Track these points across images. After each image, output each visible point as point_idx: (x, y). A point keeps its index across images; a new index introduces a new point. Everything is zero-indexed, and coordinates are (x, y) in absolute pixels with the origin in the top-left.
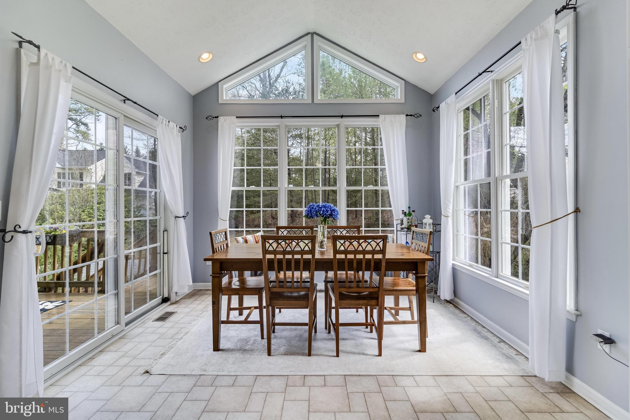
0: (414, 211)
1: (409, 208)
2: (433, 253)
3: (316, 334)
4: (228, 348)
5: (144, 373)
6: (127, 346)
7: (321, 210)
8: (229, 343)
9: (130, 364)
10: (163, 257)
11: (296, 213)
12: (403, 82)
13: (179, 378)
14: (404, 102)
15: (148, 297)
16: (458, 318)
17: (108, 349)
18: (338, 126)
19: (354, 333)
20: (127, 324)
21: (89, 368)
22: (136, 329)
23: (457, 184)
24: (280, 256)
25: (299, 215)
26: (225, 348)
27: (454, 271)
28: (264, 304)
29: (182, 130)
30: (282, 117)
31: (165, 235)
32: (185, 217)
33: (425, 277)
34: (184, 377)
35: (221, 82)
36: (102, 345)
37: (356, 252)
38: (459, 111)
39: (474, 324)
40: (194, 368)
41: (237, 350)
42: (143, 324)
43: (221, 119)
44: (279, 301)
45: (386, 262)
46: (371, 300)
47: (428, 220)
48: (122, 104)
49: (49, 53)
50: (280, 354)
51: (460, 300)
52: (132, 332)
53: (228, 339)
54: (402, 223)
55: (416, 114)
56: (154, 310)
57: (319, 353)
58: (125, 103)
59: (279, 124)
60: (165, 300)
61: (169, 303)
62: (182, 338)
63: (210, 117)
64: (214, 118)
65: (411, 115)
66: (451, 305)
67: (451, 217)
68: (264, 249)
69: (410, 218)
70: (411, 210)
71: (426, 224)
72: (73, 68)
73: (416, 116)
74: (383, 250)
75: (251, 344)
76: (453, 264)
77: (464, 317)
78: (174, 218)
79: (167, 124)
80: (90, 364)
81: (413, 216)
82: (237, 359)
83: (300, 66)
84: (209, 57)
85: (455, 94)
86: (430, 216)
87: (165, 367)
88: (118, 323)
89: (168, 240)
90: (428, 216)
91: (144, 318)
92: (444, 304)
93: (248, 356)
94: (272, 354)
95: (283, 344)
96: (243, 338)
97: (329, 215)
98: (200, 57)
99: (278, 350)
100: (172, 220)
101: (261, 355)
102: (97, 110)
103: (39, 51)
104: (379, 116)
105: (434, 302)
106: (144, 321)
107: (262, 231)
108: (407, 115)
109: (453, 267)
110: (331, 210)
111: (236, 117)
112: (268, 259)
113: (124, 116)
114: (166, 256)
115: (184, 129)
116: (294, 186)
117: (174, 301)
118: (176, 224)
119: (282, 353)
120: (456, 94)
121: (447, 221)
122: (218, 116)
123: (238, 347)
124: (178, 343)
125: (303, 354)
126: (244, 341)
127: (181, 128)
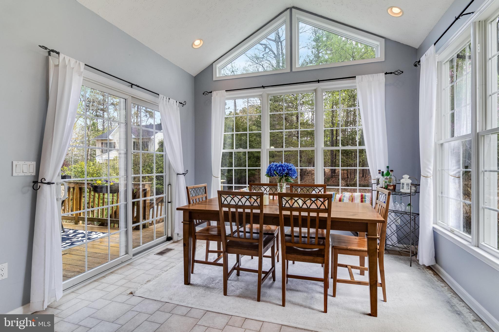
0: (392, 171)
1: (388, 167)
2: (410, 215)
3: (274, 282)
4: (196, 284)
5: (130, 294)
6: (129, 272)
7: (278, 169)
8: (199, 279)
9: (125, 285)
10: (168, 205)
11: (305, 171)
12: (383, 40)
13: (151, 301)
14: (384, 60)
15: (155, 235)
16: (433, 286)
17: (117, 271)
18: (315, 90)
19: (310, 286)
20: (134, 255)
21: (100, 283)
22: (140, 259)
23: (441, 142)
24: (233, 210)
25: (308, 173)
26: (194, 283)
27: (436, 236)
28: (222, 250)
29: (182, 105)
30: (263, 87)
31: (170, 188)
32: (185, 174)
33: (376, 239)
34: (154, 301)
35: (214, 63)
36: (114, 268)
37: (300, 209)
38: (444, 63)
39: (449, 295)
40: (165, 296)
41: (203, 286)
42: (147, 256)
43: (214, 93)
44: (233, 249)
45: (332, 221)
46: (317, 256)
47: (406, 180)
48: (130, 88)
49: (66, 57)
50: (235, 295)
51: (441, 267)
52: (138, 261)
53: (200, 275)
54: (378, 183)
55: (397, 71)
56: (159, 246)
57: (268, 300)
58: (132, 87)
59: (262, 94)
60: (169, 239)
61: (172, 241)
62: (167, 270)
63: (206, 93)
64: (209, 93)
65: (391, 73)
66: (430, 271)
67: (432, 177)
68: (220, 203)
69: (388, 177)
70: (390, 169)
71: (403, 184)
72: (85, 65)
73: (396, 73)
74: (328, 209)
75: (216, 284)
76: (433, 228)
77: (441, 286)
78: (176, 175)
79: (167, 101)
80: (101, 281)
81: (391, 176)
82: (199, 294)
83: (310, 40)
84: (200, 44)
85: (433, 44)
86: (408, 176)
87: (145, 291)
88: (127, 253)
89: (171, 193)
90: (406, 177)
91: (149, 251)
92: (423, 269)
93: (209, 292)
94: (227, 294)
95: (241, 287)
96: (212, 277)
97: (286, 174)
98: (193, 43)
99: (234, 291)
100: (175, 176)
101: (219, 293)
102: (109, 94)
103: (59, 56)
104: (355, 77)
105: (411, 266)
106: (149, 254)
107: (247, 187)
108: (386, 73)
109: (433, 231)
110: (288, 169)
111: (226, 91)
112: (224, 211)
113: (132, 96)
114: (170, 204)
115: (184, 104)
116: (275, 147)
117: (176, 240)
118: (178, 179)
119: (237, 294)
120: (435, 44)
121: (427, 182)
122: (212, 91)
123: (205, 284)
124: (163, 274)
125: (253, 299)
126: (211, 279)
127: (181, 103)
